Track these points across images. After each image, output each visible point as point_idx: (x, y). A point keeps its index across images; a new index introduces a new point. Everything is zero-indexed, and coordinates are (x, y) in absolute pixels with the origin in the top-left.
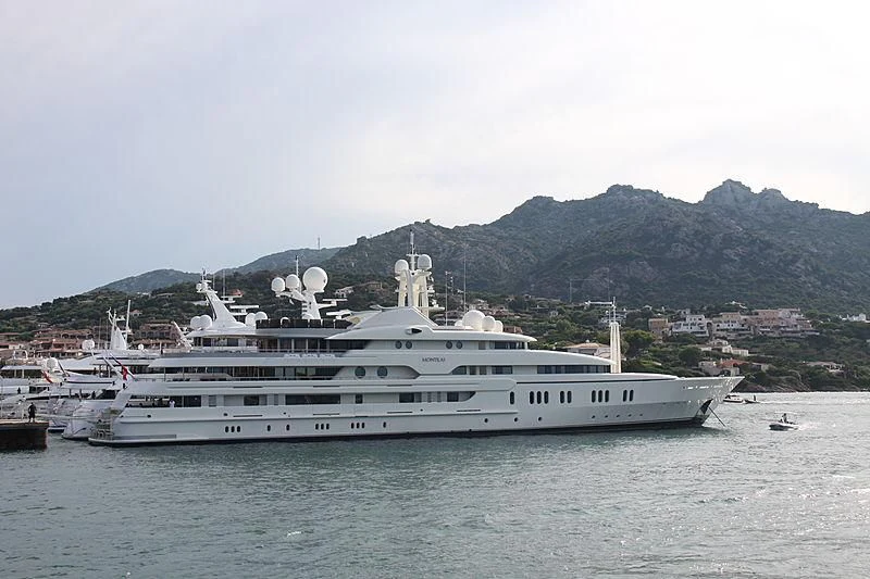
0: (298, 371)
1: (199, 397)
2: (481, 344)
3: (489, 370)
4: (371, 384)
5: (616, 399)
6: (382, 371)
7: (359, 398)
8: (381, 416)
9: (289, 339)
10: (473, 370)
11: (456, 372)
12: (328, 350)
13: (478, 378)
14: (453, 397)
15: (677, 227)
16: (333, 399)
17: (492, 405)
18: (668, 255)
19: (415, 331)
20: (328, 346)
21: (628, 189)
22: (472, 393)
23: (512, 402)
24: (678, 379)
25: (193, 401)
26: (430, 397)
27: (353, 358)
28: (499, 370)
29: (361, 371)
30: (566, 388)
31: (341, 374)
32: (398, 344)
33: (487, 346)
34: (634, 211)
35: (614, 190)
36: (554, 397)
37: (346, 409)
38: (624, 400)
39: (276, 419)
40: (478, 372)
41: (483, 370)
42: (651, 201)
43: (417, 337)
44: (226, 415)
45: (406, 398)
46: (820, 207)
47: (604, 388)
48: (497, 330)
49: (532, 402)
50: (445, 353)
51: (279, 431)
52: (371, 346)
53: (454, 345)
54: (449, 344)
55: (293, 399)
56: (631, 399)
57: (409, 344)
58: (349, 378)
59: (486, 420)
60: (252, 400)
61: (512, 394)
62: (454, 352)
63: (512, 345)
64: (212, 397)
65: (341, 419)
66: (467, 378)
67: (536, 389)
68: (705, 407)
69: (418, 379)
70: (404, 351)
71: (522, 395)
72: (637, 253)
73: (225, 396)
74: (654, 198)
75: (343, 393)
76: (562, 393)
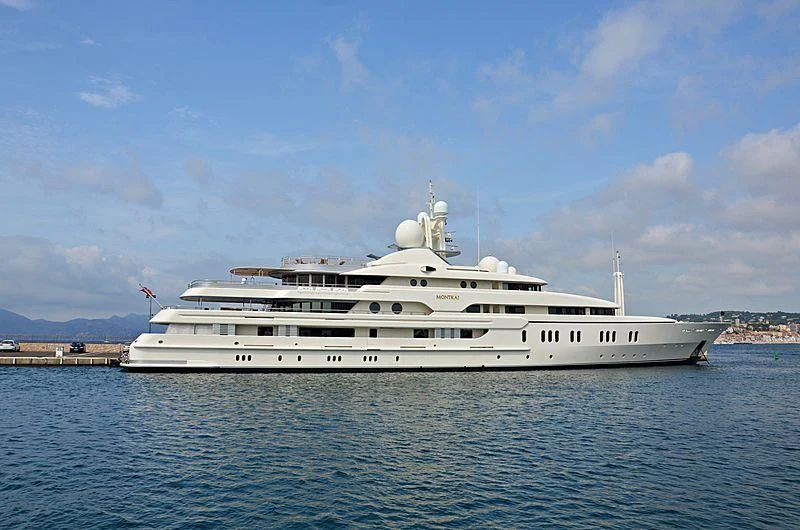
1: (212, 325)
2: (495, 284)
3: (502, 309)
4: (384, 319)
5: (623, 339)
6: (397, 307)
8: (394, 350)
9: (307, 274)
10: (487, 308)
11: (467, 310)
12: (346, 285)
13: (491, 315)
14: (466, 334)
16: (348, 332)
17: (504, 342)
19: (430, 269)
20: (346, 281)
22: (486, 331)
23: (524, 340)
24: (676, 322)
26: (444, 333)
27: (365, 292)
28: (511, 309)
29: (375, 307)
30: (575, 328)
31: (356, 308)
32: (413, 282)
33: (501, 286)
36: (564, 336)
37: (359, 343)
39: (287, 350)
40: (492, 310)
41: (496, 308)
43: (432, 275)
44: (237, 343)
45: (421, 333)
47: (611, 329)
49: (543, 340)
50: (459, 291)
51: (289, 362)
52: (387, 282)
53: (469, 285)
54: (463, 284)
55: (305, 331)
57: (424, 283)
58: (363, 312)
59: (499, 357)
60: (266, 330)
61: (524, 333)
62: (469, 290)
64: (225, 326)
65: (353, 352)
66: (481, 315)
67: (547, 328)
68: (698, 348)
69: (432, 315)
70: (419, 288)
71: (534, 332)
73: (237, 326)
75: (357, 327)
76: (572, 333)
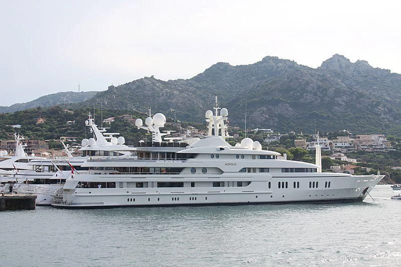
0: (162, 169)
1: (114, 183)
2: (254, 156)
3: (258, 170)
4: (198, 177)
5: (322, 186)
6: (204, 170)
7: (193, 184)
8: (204, 193)
9: (157, 153)
10: (249, 170)
11: (241, 171)
12: (176, 158)
13: (252, 174)
14: (240, 184)
15: (307, 84)
16: (180, 185)
17: (260, 189)
18: (302, 100)
19: (222, 149)
20: (176, 157)
21: (275, 59)
22: (250, 182)
23: (270, 187)
24: (352, 176)
25: (112, 185)
26: (229, 184)
27: (190, 163)
28: (262, 170)
29: (193, 170)
30: (296, 180)
31: (184, 171)
32: (212, 156)
33: (257, 157)
34: (279, 72)
35: (267, 59)
36: (291, 185)
37: (187, 190)
38: (326, 187)
39: (153, 194)
40: (252, 171)
41: (254, 170)
42: (289, 67)
43: (222, 152)
44: (128, 192)
45: (217, 184)
46: (391, 72)
47: (315, 180)
48: (259, 149)
49: (279, 187)
50: (235, 160)
51: (154, 201)
52: (198, 157)
53: (240, 157)
54: (237, 156)
55: (161, 185)
56: (329, 187)
57: (218, 156)
58: (189, 174)
59: (256, 197)
60: (140, 185)
61: (269, 183)
62: (240, 160)
63: (269, 157)
64: (121, 183)
65: (184, 195)
66: (246, 174)
67: (281, 180)
68: (365, 191)
69: (223, 174)
70: (215, 159)
71: (275, 184)
72: (282, 99)
73: (128, 182)
74: (291, 65)
75: (185, 182)
76: (295, 183)
